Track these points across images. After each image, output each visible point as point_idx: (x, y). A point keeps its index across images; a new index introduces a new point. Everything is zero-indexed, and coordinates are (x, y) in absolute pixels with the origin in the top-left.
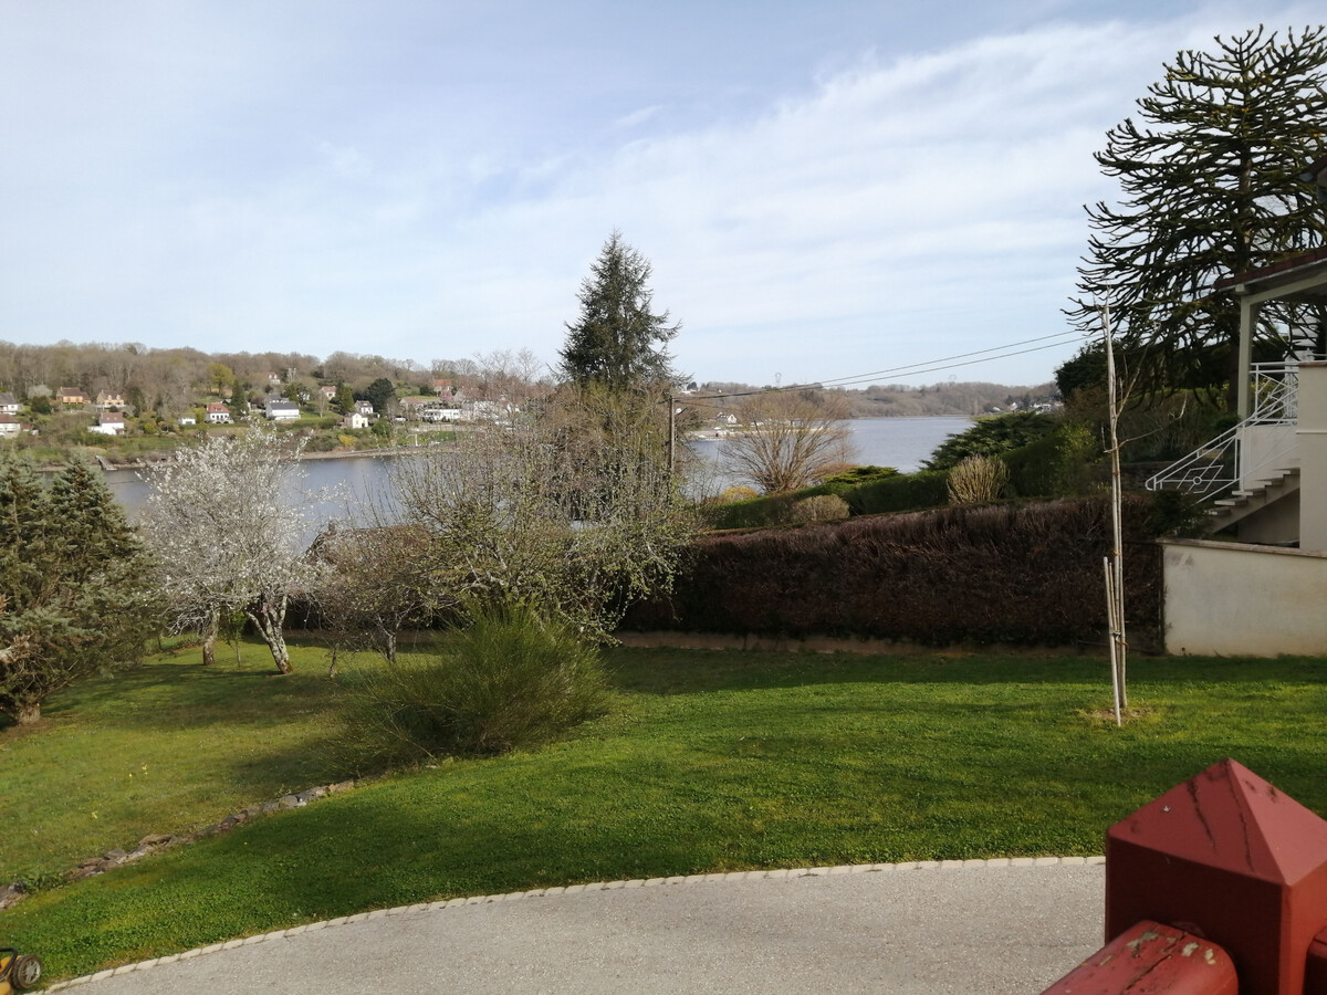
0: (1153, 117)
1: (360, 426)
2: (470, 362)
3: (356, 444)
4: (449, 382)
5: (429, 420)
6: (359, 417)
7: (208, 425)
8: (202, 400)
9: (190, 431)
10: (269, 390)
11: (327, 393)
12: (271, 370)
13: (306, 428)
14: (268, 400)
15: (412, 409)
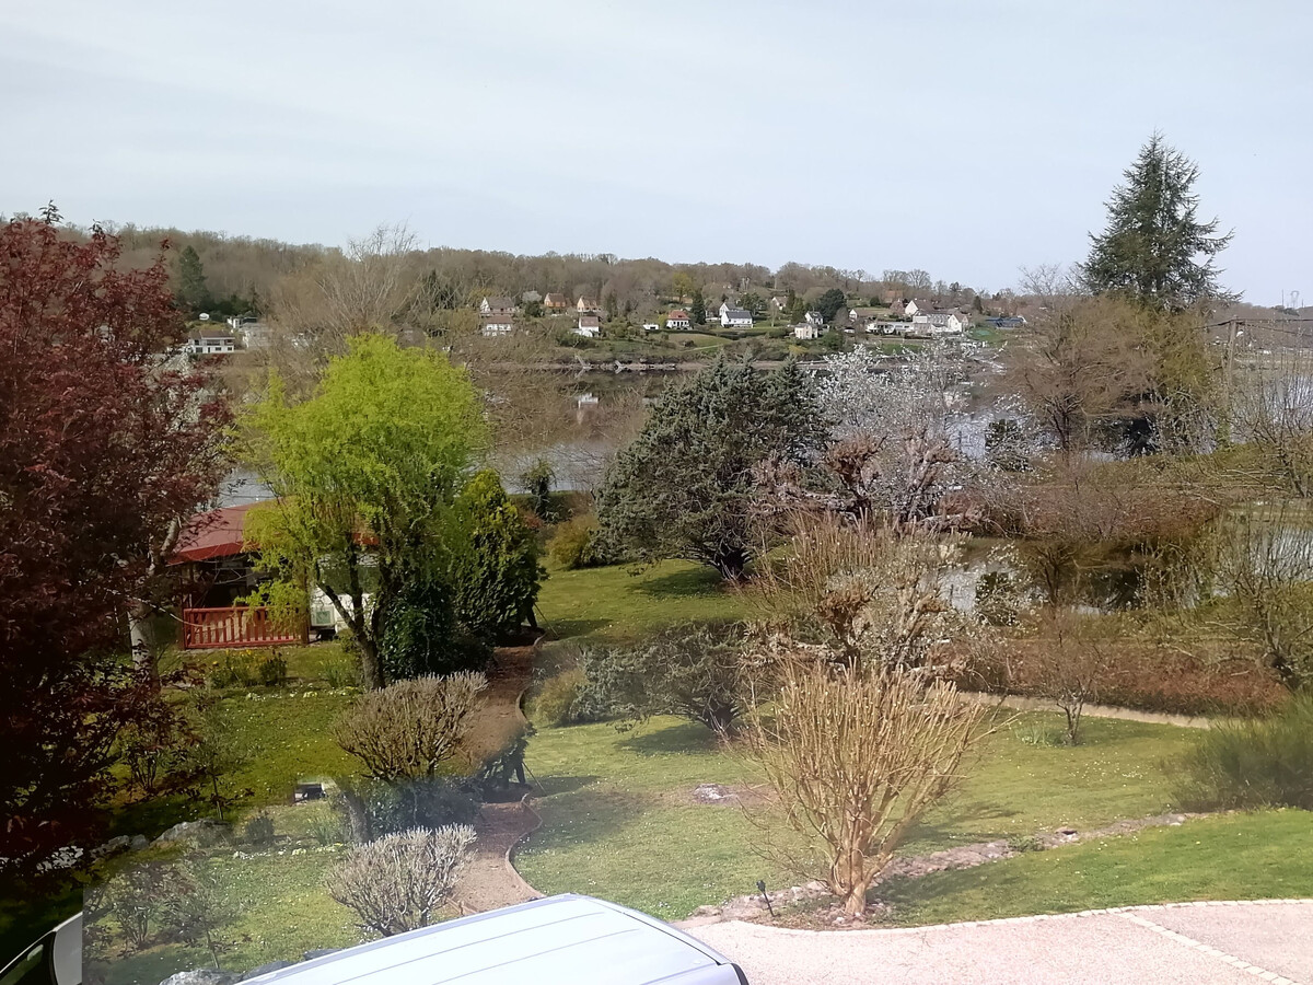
1: (810, 337)
2: (923, 273)
3: (806, 354)
4: (900, 293)
5: (879, 332)
6: (810, 327)
7: (670, 331)
8: (664, 308)
9: (655, 336)
10: (724, 299)
11: (778, 303)
12: (725, 281)
13: (758, 338)
14: (724, 308)
15: (863, 320)
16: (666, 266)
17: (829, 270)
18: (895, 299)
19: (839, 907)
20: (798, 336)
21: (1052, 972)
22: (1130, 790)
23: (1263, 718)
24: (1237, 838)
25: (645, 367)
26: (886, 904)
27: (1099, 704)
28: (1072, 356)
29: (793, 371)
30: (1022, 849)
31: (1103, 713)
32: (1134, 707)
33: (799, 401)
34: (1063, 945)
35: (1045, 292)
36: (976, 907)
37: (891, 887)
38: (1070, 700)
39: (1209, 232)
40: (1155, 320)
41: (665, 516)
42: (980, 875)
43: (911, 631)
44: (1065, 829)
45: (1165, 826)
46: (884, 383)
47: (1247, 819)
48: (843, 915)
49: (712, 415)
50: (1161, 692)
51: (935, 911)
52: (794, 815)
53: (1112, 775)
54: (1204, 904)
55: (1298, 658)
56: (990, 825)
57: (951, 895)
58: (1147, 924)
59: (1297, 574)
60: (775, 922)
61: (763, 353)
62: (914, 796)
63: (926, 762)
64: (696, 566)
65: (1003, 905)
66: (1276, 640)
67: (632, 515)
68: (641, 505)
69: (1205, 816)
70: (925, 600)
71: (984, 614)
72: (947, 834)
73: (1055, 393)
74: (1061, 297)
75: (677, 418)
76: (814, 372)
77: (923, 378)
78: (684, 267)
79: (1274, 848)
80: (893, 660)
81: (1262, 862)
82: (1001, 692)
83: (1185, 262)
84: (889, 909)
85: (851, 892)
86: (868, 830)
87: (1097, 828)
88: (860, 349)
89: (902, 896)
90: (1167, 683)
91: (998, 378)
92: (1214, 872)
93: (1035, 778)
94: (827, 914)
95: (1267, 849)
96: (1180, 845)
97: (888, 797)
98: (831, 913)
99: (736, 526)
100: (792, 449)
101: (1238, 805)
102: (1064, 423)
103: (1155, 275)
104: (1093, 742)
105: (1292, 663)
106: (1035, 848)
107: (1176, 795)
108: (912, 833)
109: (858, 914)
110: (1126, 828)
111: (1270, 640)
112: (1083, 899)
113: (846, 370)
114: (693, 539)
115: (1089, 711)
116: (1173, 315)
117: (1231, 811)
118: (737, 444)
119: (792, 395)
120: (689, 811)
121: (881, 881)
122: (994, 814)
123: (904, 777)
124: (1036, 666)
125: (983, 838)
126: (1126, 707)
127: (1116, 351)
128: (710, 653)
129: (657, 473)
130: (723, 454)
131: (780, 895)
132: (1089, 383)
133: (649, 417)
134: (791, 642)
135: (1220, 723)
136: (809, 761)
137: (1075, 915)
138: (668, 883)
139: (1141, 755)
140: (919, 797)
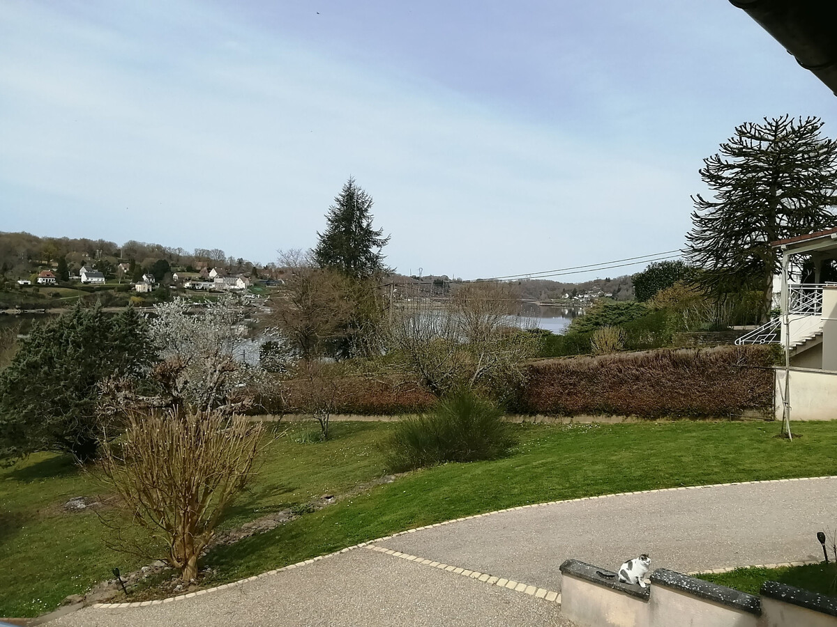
0: (726, 152)
1: (146, 291)
2: (220, 251)
3: (143, 302)
4: (206, 264)
5: (193, 288)
6: (146, 285)
7: (41, 285)
8: (36, 269)
9: (28, 290)
10: (83, 264)
11: (123, 268)
12: (84, 251)
13: (109, 291)
14: (83, 271)
15: (182, 280)
16: (36, 239)
17: (159, 247)
18: (203, 267)
19: (178, 577)
20: (138, 290)
21: (329, 596)
22: (363, 463)
23: (426, 413)
24: (425, 485)
25: (19, 311)
26: (213, 569)
27: (339, 414)
28: (309, 303)
29: (131, 314)
30: (301, 513)
31: (342, 418)
32: (359, 413)
33: (136, 334)
34: (334, 576)
35: (293, 265)
36: (275, 559)
37: (215, 555)
38: (321, 412)
39: (379, 235)
40: (353, 283)
41: (32, 420)
42: (275, 536)
43: (215, 384)
44: (326, 495)
45: (384, 484)
46: (194, 321)
47: (428, 472)
48: (181, 583)
49: (70, 346)
50: (372, 403)
51: (247, 567)
52: (140, 516)
53: (350, 456)
54: (414, 530)
55: (438, 380)
56: (280, 499)
57: (257, 553)
58: (383, 550)
59: (430, 337)
60: (128, 599)
61: (113, 302)
62: (224, 491)
63: (230, 467)
64: (59, 455)
65: (293, 555)
66: (425, 371)
67: (5, 422)
68: (13, 414)
69: (406, 474)
70: (223, 364)
71: (265, 367)
72: (251, 509)
73: (300, 324)
74: (303, 268)
75: (43, 349)
76: (147, 315)
77: (218, 318)
78: (51, 239)
79: (446, 488)
80: (205, 402)
81: (441, 498)
82: (279, 413)
83: (367, 252)
84: (215, 572)
85: (186, 564)
86: (195, 518)
87: (346, 491)
88: (177, 300)
89: (223, 560)
90: (375, 398)
91: (268, 316)
92: (416, 509)
93: (305, 464)
94: (169, 585)
95: (442, 489)
96: (395, 495)
97: (206, 493)
98: (172, 583)
99: (89, 423)
100: (131, 367)
101: (422, 465)
102: (306, 342)
103: (352, 257)
104: (338, 437)
105: (435, 383)
106: (309, 511)
107: (388, 464)
108: (229, 512)
109: (192, 580)
110: (363, 489)
111: (423, 372)
112: (342, 541)
113: (168, 314)
114: (56, 435)
115: (333, 418)
116: (363, 280)
117: (420, 469)
118: (91, 366)
119: (130, 331)
120: (60, 520)
121: (208, 551)
122: (281, 491)
123: (216, 479)
124: (298, 395)
125: (275, 509)
126: (355, 414)
127: (333, 300)
128: (77, 405)
129: (26, 390)
130: (80, 373)
131: (133, 576)
132: (319, 318)
133: (19, 349)
134: (134, 396)
135: (405, 418)
136: (149, 476)
137: (338, 553)
138: (41, 582)
139: (366, 441)
140: (228, 490)
